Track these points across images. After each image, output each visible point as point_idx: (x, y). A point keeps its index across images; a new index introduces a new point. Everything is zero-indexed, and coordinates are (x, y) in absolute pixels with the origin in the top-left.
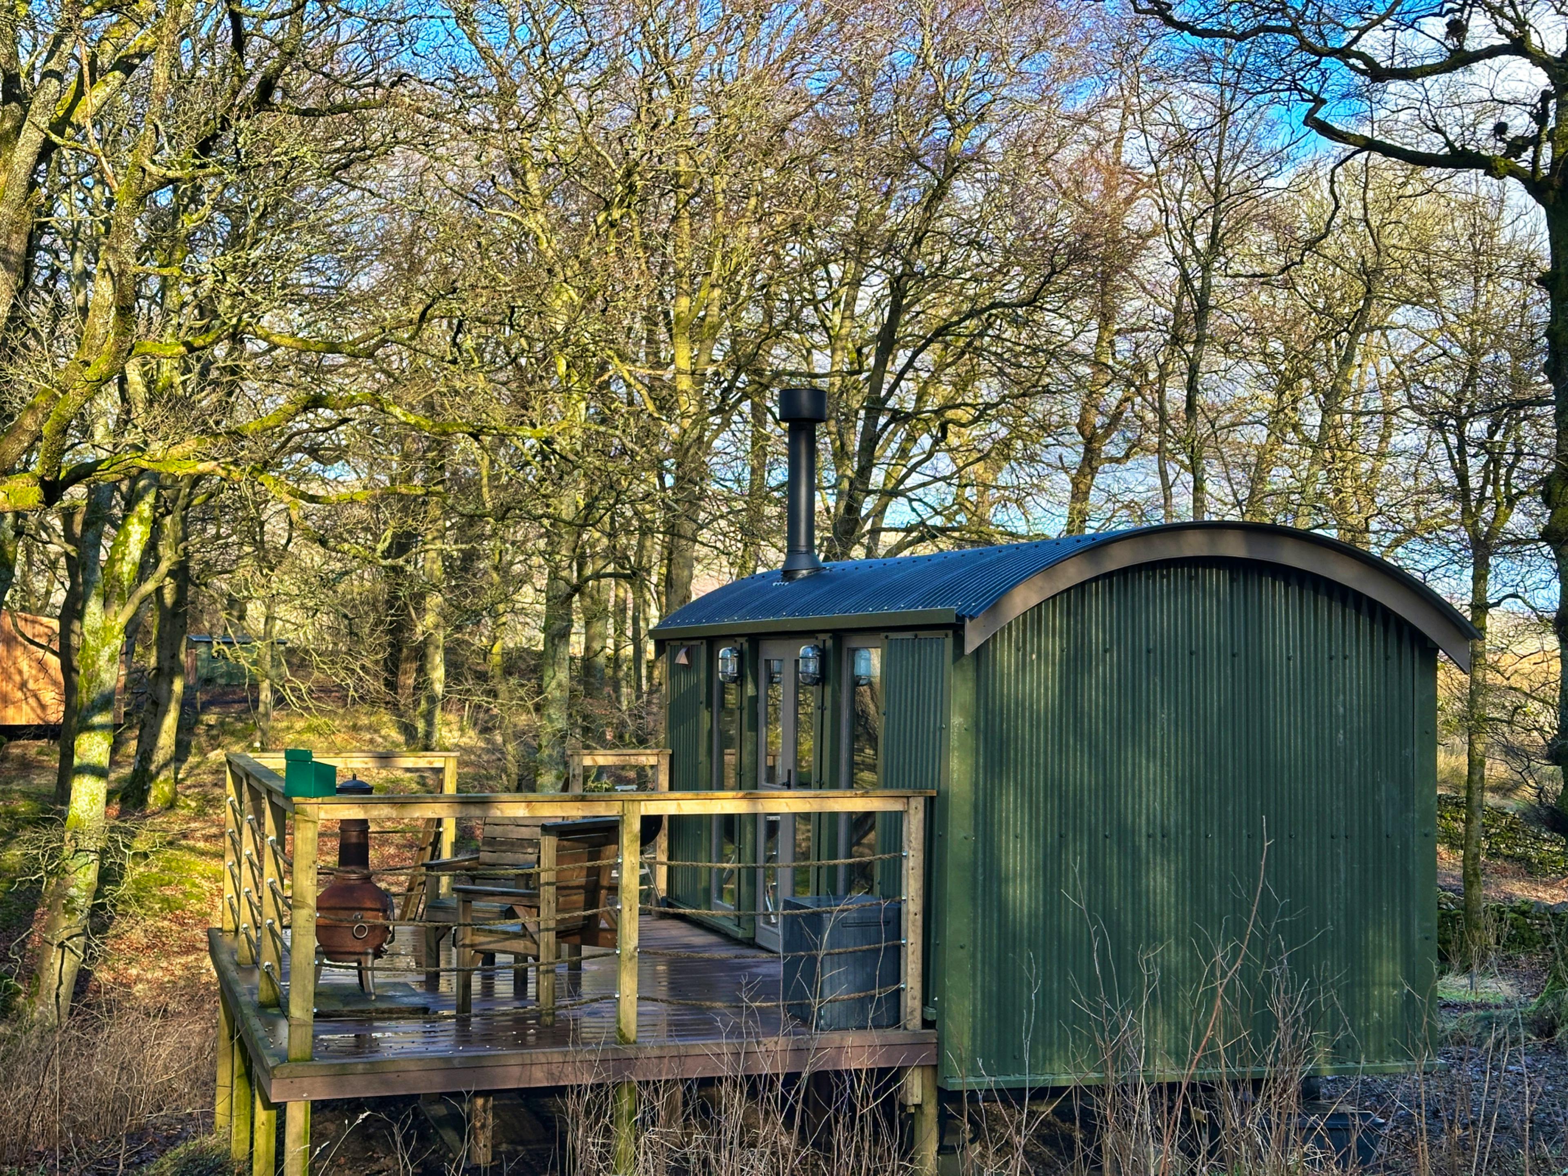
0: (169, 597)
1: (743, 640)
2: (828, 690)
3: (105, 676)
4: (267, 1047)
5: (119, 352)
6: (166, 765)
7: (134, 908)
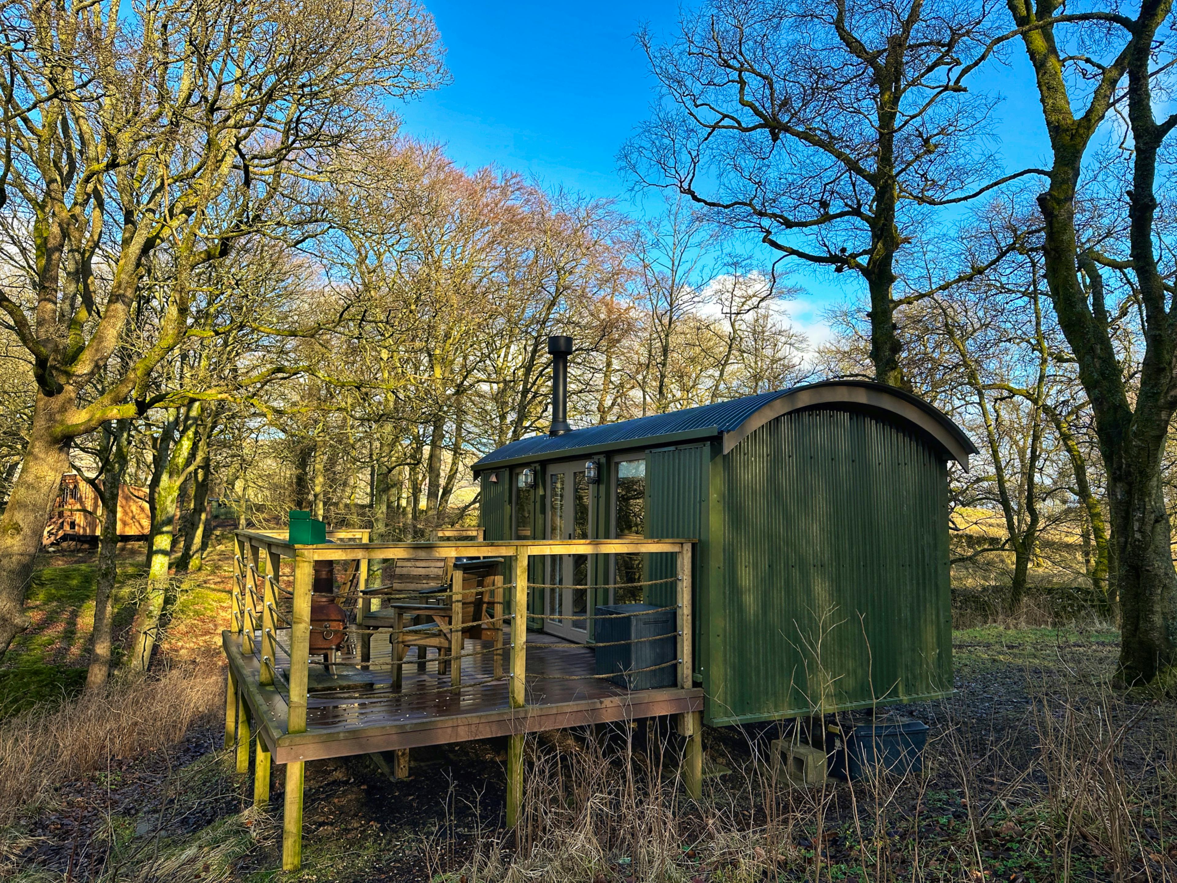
0: (200, 477)
1: (537, 465)
2: (603, 488)
3: (169, 509)
4: (271, 720)
5: (179, 333)
6: (197, 551)
7: (181, 615)
